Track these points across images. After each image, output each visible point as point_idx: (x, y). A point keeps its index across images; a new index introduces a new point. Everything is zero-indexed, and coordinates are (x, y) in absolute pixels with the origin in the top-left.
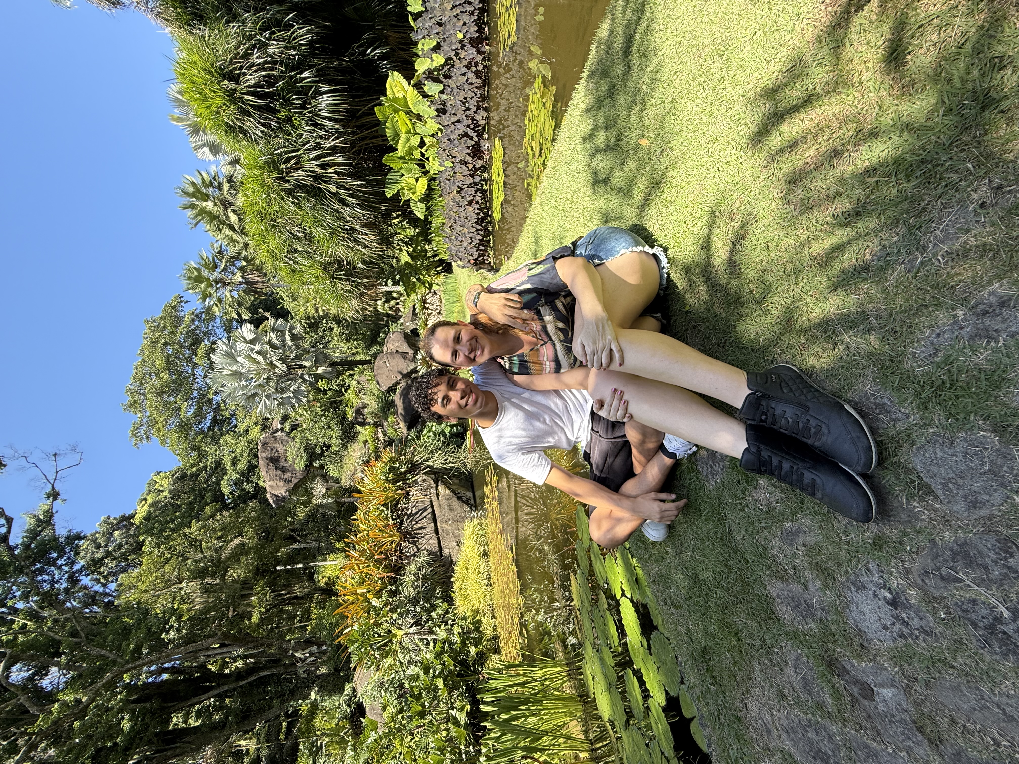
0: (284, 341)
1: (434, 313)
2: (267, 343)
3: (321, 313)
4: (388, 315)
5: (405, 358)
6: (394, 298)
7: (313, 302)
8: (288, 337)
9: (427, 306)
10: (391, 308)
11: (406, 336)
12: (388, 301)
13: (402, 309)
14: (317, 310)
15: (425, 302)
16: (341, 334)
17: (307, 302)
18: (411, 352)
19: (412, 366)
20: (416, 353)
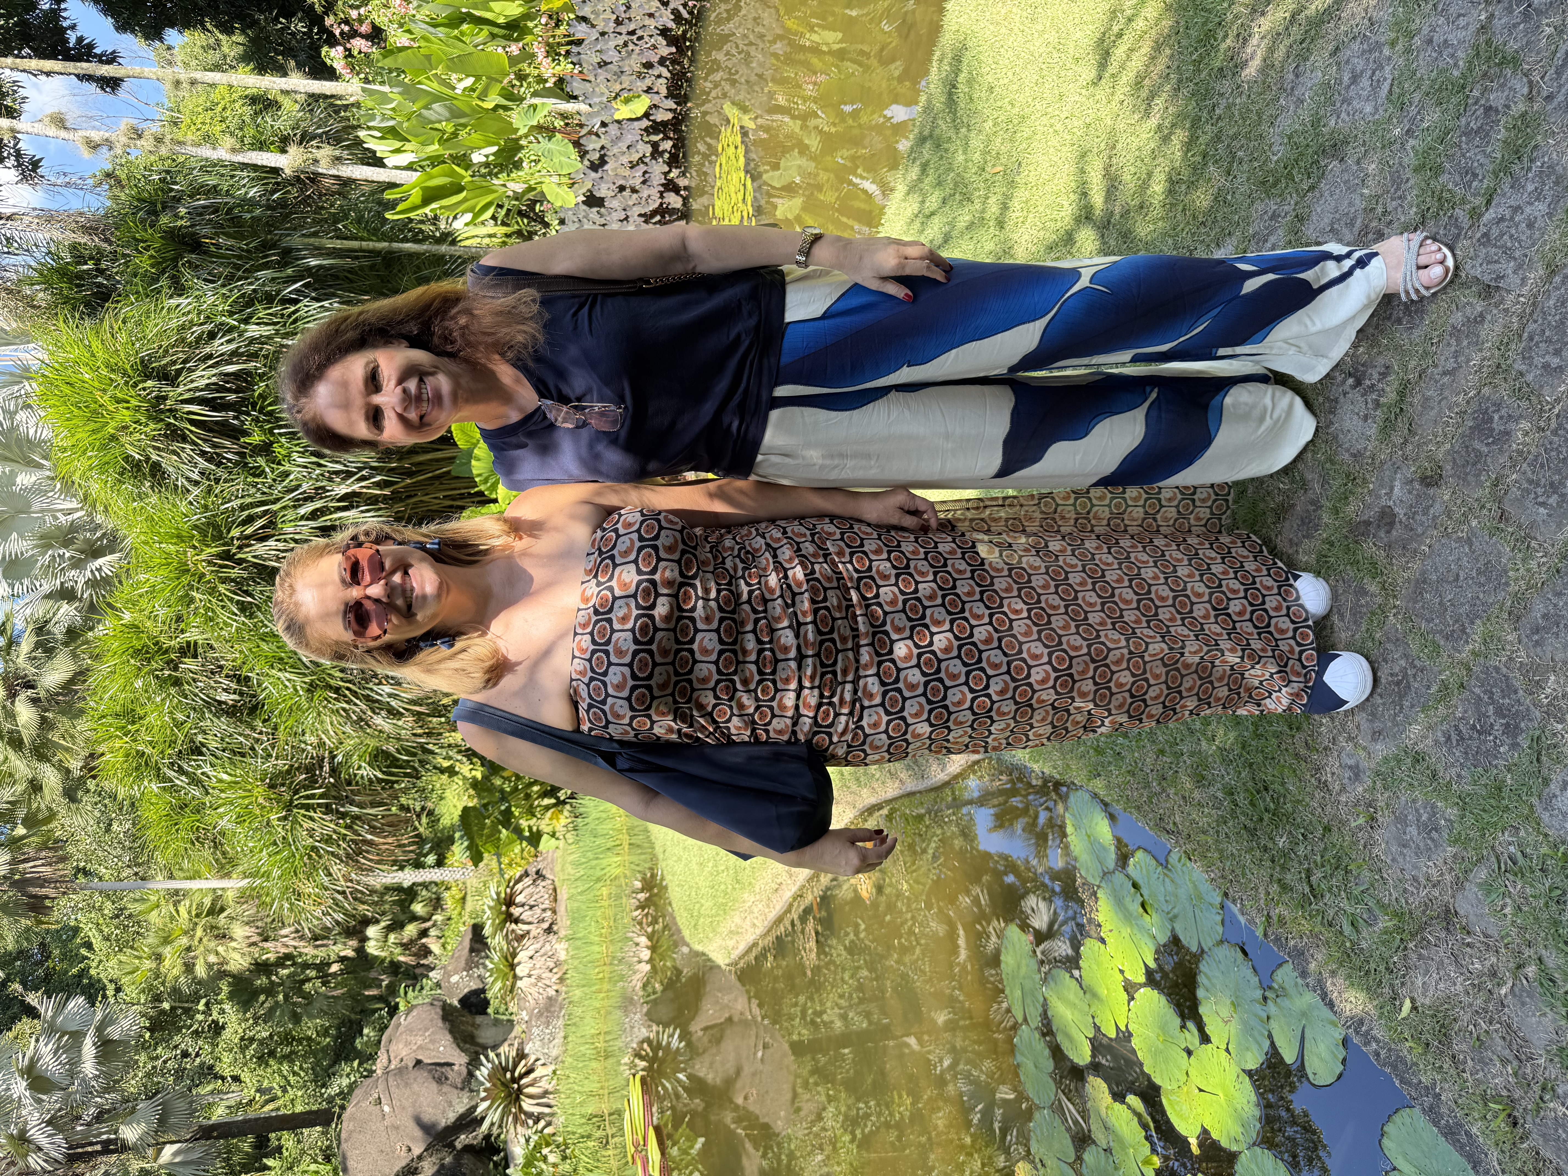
0: (74, 1063)
1: (535, 930)
2: (22, 1073)
3: (200, 971)
4: (394, 968)
5: (441, 1080)
6: (414, 918)
7: (184, 941)
8: (89, 1049)
9: (516, 911)
10: (405, 946)
11: (448, 1014)
12: (396, 926)
13: (435, 948)
14: (189, 968)
15: (510, 902)
16: (246, 1042)
17: (166, 941)
18: (460, 1060)
19: (460, 1105)
20: (474, 1063)
